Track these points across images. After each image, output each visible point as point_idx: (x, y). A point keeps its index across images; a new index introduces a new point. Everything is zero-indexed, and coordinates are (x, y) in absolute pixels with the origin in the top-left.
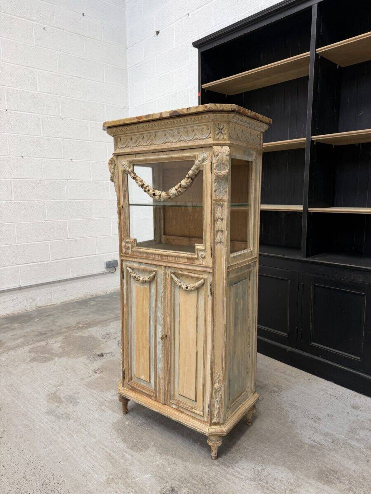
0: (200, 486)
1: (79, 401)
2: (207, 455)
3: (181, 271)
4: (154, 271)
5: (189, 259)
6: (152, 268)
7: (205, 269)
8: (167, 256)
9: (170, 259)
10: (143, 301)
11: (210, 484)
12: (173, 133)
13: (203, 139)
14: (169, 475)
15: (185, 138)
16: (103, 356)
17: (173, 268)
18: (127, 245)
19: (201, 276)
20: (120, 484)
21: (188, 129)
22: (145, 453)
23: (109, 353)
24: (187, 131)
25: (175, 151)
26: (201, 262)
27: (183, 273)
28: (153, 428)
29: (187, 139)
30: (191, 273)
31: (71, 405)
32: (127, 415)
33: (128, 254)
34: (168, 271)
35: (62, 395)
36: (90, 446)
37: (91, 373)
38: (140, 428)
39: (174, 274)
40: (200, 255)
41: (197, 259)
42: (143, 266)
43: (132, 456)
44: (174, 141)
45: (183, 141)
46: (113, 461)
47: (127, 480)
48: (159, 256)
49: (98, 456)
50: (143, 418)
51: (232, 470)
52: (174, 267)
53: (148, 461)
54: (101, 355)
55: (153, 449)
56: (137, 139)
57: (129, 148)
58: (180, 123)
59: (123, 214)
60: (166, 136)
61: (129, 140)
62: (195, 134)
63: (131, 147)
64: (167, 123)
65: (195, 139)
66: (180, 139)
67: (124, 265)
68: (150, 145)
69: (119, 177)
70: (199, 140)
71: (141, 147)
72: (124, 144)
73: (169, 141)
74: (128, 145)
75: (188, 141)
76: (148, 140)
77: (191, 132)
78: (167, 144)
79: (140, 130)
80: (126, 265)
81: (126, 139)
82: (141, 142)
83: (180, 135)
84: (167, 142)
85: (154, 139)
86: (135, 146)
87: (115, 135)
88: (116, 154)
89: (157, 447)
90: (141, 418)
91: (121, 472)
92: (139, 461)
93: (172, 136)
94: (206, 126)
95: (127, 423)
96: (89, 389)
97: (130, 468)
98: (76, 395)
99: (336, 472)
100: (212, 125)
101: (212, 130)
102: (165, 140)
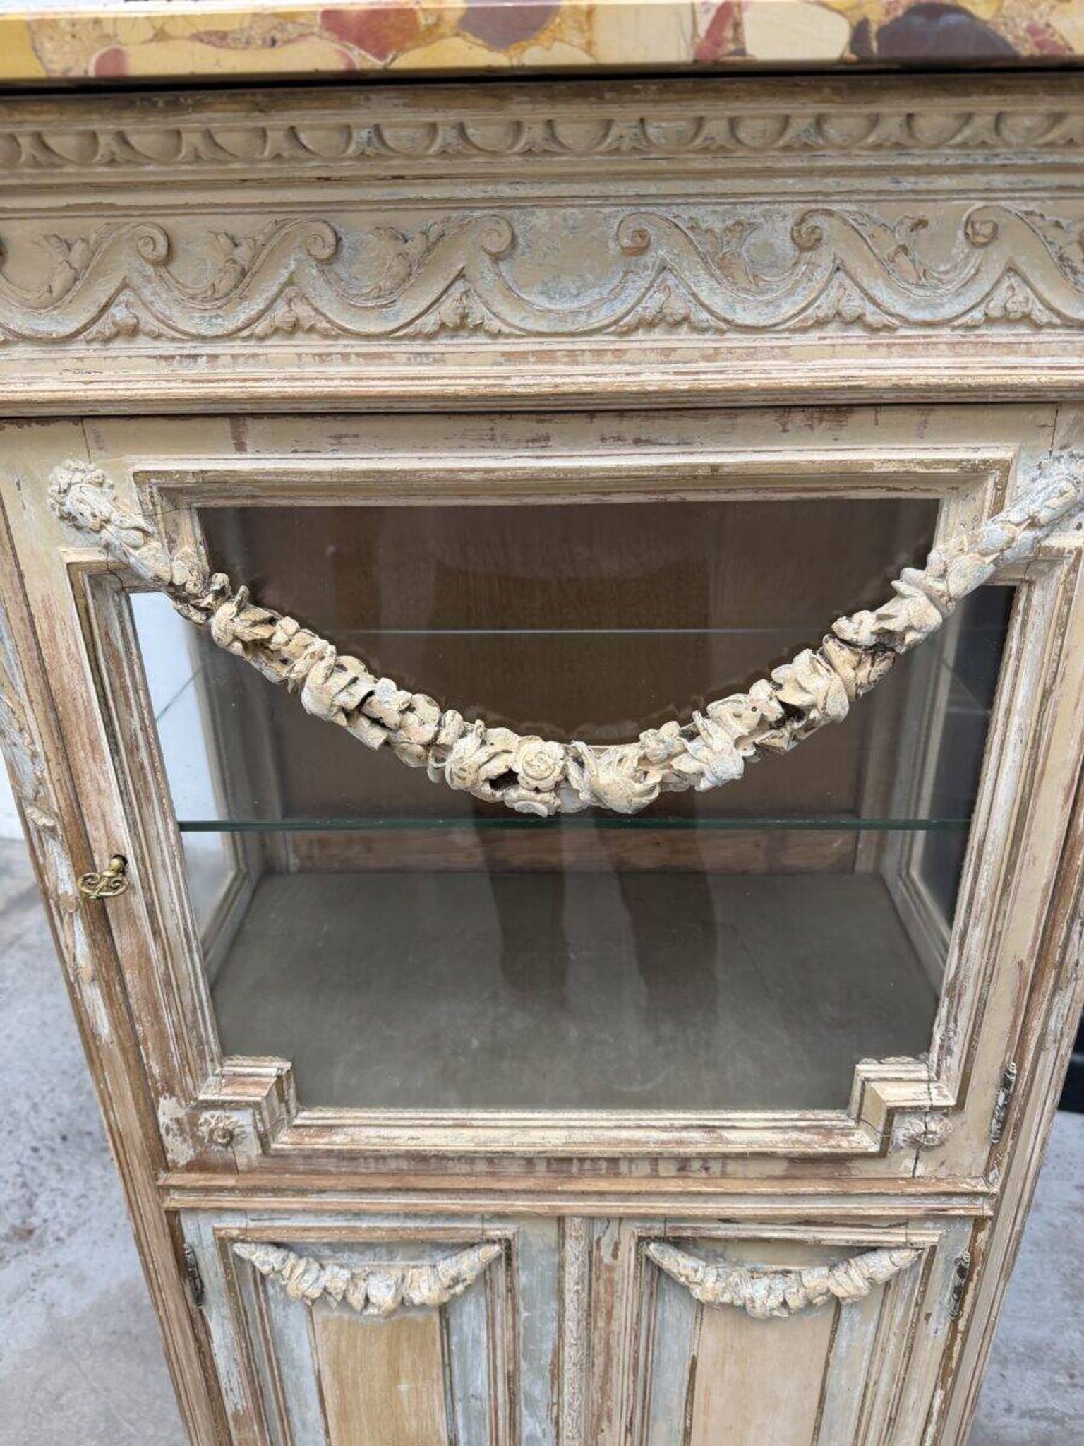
4: (492, 1239)
5: (800, 1161)
7: (930, 1205)
9: (636, 1170)
10: (395, 1377)
12: (744, 228)
15: (883, 294)
18: (212, 1116)
19: (892, 1239)
21: (923, 211)
24: (921, 223)
27: (748, 1231)
29: (900, 309)
34: (622, 1237)
39: (666, 1238)
40: (899, 1137)
41: (879, 1154)
44: (744, 317)
45: (859, 320)
56: (243, 254)
57: (143, 345)
58: (877, 147)
59: (132, 917)
60: (649, 258)
61: (127, 264)
62: (1011, 270)
63: (158, 337)
64: (733, 123)
65: (1007, 319)
66: (824, 307)
67: (199, 1233)
68: (430, 337)
69: (42, 626)
70: (1038, 327)
71: (315, 345)
72: (54, 302)
73: (678, 307)
74: (119, 313)
75: (907, 323)
76: (405, 281)
77: (960, 247)
78: (658, 338)
79: (312, 169)
80: (215, 1230)
81: (79, 247)
82: (304, 298)
83: (825, 258)
84: (651, 325)
85: (485, 273)
86: (230, 336)
93: (721, 265)
102: (638, 297)
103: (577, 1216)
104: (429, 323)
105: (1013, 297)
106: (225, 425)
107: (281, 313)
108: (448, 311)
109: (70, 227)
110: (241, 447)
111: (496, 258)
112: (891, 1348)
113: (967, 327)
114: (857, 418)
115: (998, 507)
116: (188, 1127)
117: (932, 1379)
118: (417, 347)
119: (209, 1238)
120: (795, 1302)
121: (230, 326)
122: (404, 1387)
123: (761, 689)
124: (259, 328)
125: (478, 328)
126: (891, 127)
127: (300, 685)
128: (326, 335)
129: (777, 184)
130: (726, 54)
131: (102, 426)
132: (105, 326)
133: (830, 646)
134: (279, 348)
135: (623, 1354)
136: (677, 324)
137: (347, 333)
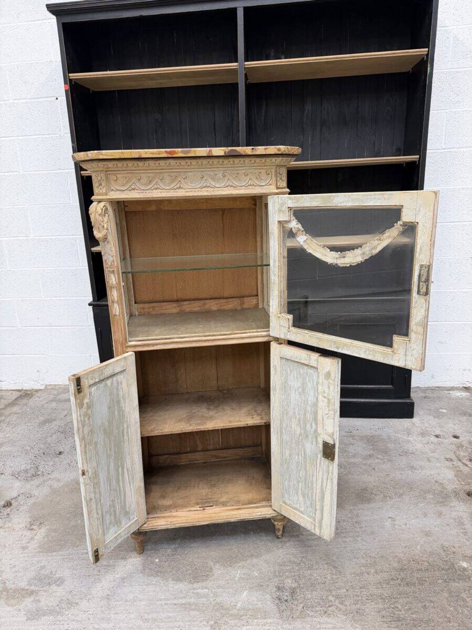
0: (297, 568)
1: (57, 576)
11: (302, 560)
12: (216, 175)
14: (261, 579)
15: (234, 183)
16: (11, 504)
20: (230, 622)
21: (238, 172)
22: (216, 575)
23: (19, 495)
24: (238, 174)
28: (191, 547)
29: (237, 184)
31: (54, 587)
32: (145, 552)
35: (23, 584)
36: (147, 613)
37: (28, 533)
38: (178, 557)
43: (206, 588)
44: (217, 186)
45: (232, 186)
46: (193, 607)
47: (232, 612)
49: (171, 615)
50: (168, 544)
51: (303, 537)
53: (227, 580)
54: (8, 504)
55: (217, 566)
56: (150, 179)
57: (136, 191)
58: (231, 164)
60: (204, 178)
61: (134, 180)
62: (250, 179)
63: (138, 190)
64: (213, 162)
65: (251, 185)
66: (227, 184)
68: (175, 189)
70: (255, 186)
71: (159, 191)
72: (123, 185)
73: (208, 185)
74: (133, 187)
75: (239, 186)
76: (172, 182)
77: (244, 176)
78: (206, 189)
79: (161, 168)
81: (128, 178)
82: (159, 184)
83: (227, 178)
84: (205, 187)
85: (183, 181)
86: (148, 189)
87: (107, 171)
88: (109, 200)
89: (218, 562)
90: (165, 546)
91: (216, 611)
92: (219, 587)
93: (213, 179)
94: (264, 171)
95: (157, 560)
96: (54, 554)
97: (219, 600)
98: (43, 572)
99: (366, 489)
100: (273, 170)
101: (273, 176)
102: (203, 183)
104: (175, 187)
105: (251, 182)
107: (155, 186)
108: (178, 186)
109: (126, 175)
111: (184, 179)
113: (246, 186)
118: (174, 191)
121: (148, 188)
124: (153, 188)
125: (182, 188)
126: (231, 162)
128: (161, 189)
130: (210, 155)
132: (130, 188)
134: (155, 191)
136: (208, 187)
137: (164, 189)
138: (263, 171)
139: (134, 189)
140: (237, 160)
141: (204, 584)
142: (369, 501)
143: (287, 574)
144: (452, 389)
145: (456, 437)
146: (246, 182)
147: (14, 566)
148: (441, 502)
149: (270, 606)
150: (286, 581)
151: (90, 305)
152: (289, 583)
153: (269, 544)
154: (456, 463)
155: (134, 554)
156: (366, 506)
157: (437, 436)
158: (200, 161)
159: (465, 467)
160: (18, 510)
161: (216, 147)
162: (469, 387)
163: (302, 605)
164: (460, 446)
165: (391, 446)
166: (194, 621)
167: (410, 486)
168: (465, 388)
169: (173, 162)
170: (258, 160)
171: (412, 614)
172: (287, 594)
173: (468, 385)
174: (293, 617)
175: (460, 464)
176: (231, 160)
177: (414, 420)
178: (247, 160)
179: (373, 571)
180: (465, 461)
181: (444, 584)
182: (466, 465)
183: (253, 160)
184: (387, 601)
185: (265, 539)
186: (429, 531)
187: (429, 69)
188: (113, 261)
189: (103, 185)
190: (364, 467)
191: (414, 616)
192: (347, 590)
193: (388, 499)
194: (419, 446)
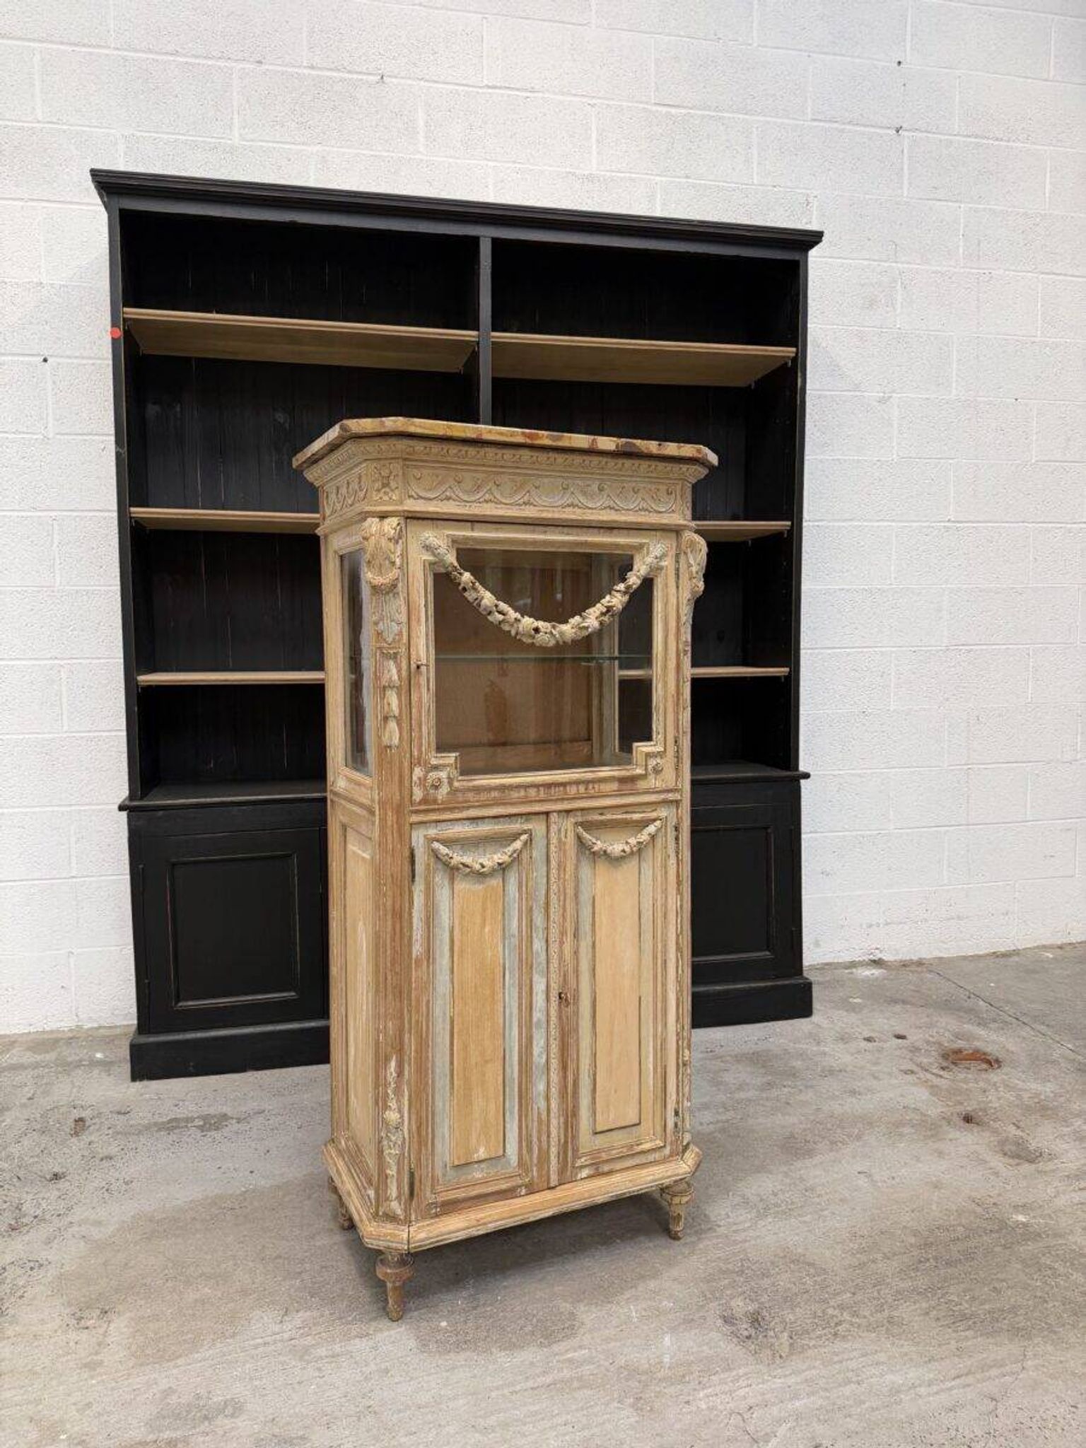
1: (217, 1399)
2: (662, 1241)
3: (601, 814)
4: (525, 832)
5: (622, 780)
6: (516, 826)
7: (663, 796)
8: (564, 785)
9: (572, 790)
10: (483, 925)
11: (742, 1265)
12: (588, 485)
13: (660, 512)
14: (684, 1310)
15: (618, 502)
17: (579, 813)
18: (433, 775)
19: (654, 815)
20: (666, 1391)
21: (624, 485)
22: (589, 1323)
24: (624, 487)
25: (591, 530)
26: (652, 782)
27: (609, 817)
28: (505, 1287)
29: (621, 505)
30: (626, 813)
31: (223, 1422)
32: (406, 1316)
33: (435, 801)
34: (569, 823)
35: (136, 1434)
36: (481, 1417)
38: (488, 1308)
39: (582, 824)
40: (650, 767)
41: (643, 777)
42: (485, 828)
43: (581, 1347)
44: (590, 505)
45: (613, 507)
47: (659, 1375)
48: (542, 789)
50: (450, 1291)
51: (721, 1229)
52: (582, 810)
53: (617, 1327)
55: (582, 1308)
56: (478, 482)
57: (452, 502)
58: (616, 469)
59: (419, 686)
60: (569, 491)
61: (451, 482)
62: (643, 499)
63: (456, 499)
64: (591, 462)
65: (643, 509)
66: (606, 504)
67: (418, 838)
69: (410, 580)
70: (650, 511)
71: (493, 505)
72: (431, 490)
73: (576, 502)
74: (448, 494)
75: (623, 508)
76: (516, 492)
77: (632, 493)
79: (502, 463)
80: (425, 836)
81: (440, 476)
82: (493, 494)
83: (605, 493)
84: (570, 505)
85: (534, 491)
86: (475, 501)
87: (405, 459)
88: (406, 514)
89: (581, 1301)
90: (448, 1297)
91: (627, 1380)
92: (607, 1340)
93: (584, 494)
94: (665, 487)
95: (444, 1324)
96: (180, 1362)
97: (621, 1361)
98: (173, 1399)
99: (792, 1136)
100: (679, 487)
101: (678, 497)
102: (567, 499)
103: (555, 811)
104: (521, 501)
105: (644, 504)
106: (469, 524)
107: (487, 497)
108: (526, 498)
109: (439, 472)
110: (473, 530)
111: (536, 488)
112: (659, 878)
113: (636, 510)
114: (615, 531)
115: (648, 553)
116: (422, 781)
117: (675, 892)
118: (518, 507)
119: (421, 840)
120: (627, 849)
121: (475, 498)
122: (487, 930)
123: (598, 605)
124: (482, 500)
125: (532, 504)
127: (483, 598)
128: (497, 502)
129: (594, 476)
131: (439, 522)
132: (443, 496)
133: (614, 593)
134: (485, 505)
135: (570, 892)
136: (575, 505)
137: (501, 503)
138: (663, 488)
139: (448, 499)
140: (628, 463)
141: (574, 1342)
142: (810, 1153)
143: (728, 1292)
144: (853, 965)
145: (899, 1037)
146: (637, 502)
147: (89, 1405)
148: (932, 1136)
149: (728, 1348)
150: (733, 1303)
151: (121, 808)
152: (740, 1306)
153: (665, 1252)
154: (922, 1075)
155: (385, 1323)
156: (808, 1162)
157: (869, 1040)
158: (570, 457)
159: (939, 1079)
160: (21, 1297)
161: (603, 435)
162: (880, 959)
163: (786, 1334)
164: (915, 1050)
165: (798, 1064)
166: (591, 1406)
167: (868, 1122)
168: (874, 961)
169: (526, 453)
170: (661, 465)
171: (982, 1304)
172: (745, 1326)
173: (879, 955)
174: (781, 1357)
175: (929, 1076)
176: (620, 461)
177: (815, 1018)
178: (644, 464)
179: (879, 1256)
180: (934, 1071)
181: (1008, 1252)
182: (941, 1077)
183: (653, 464)
184: (929, 1295)
185: (651, 1245)
186: (938, 1181)
187: (799, 380)
188: (400, 633)
189: (393, 484)
190: (768, 1104)
191: (987, 1307)
192: (854, 1294)
193: (840, 1145)
194: (847, 1059)
